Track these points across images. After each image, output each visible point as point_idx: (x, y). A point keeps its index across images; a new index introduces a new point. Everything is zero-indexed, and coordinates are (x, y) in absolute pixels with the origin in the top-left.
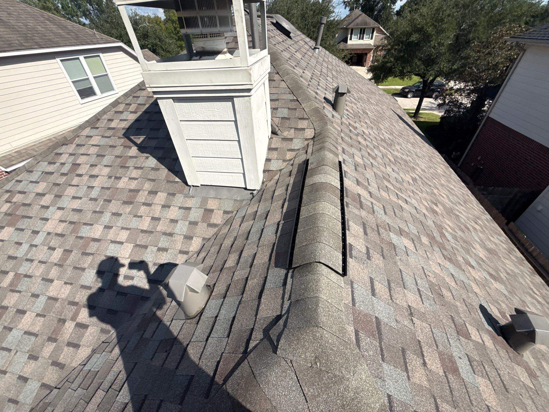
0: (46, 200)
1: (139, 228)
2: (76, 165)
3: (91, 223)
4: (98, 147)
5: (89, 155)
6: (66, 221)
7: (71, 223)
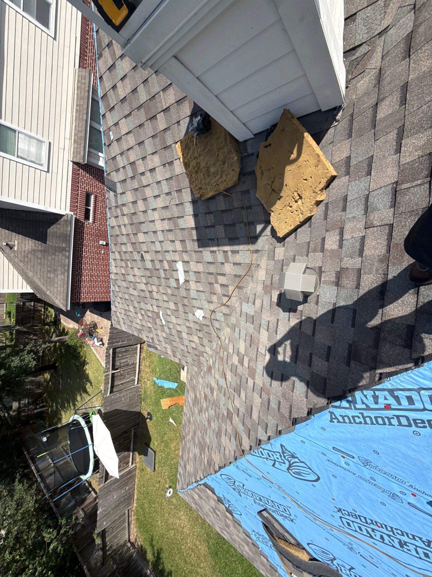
0: (141, 206)
1: (219, 209)
2: (133, 164)
3: (181, 215)
4: (131, 135)
5: (132, 148)
6: (165, 219)
7: (169, 219)
